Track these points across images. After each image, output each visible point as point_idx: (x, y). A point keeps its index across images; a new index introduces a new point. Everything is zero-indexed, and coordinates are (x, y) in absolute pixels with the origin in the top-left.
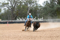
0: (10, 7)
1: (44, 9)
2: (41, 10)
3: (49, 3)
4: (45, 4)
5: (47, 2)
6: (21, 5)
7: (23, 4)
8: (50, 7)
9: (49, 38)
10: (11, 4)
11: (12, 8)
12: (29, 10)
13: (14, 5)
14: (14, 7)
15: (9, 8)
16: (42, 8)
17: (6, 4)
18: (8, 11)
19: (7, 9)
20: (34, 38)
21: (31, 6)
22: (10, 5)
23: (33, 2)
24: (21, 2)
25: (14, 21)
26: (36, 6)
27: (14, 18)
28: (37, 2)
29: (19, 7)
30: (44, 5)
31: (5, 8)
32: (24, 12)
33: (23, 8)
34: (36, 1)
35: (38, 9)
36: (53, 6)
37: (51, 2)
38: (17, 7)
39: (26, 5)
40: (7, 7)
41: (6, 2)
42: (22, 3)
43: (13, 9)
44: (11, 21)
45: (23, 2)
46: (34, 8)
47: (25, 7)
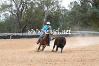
0: (15, 11)
1: (70, 14)
2: (65, 16)
3: (79, 5)
4: (73, 7)
5: (75, 2)
6: (32, 7)
7: (37, 6)
8: (80, 11)
9: (78, 62)
10: (17, 6)
11: (17, 14)
12: (46, 16)
13: (20, 9)
14: (22, 11)
15: (12, 13)
16: (67, 13)
17: (8, 6)
18: (11, 18)
19: (9, 14)
20: (54, 63)
21: (50, 9)
22: (14, 8)
23: (53, 4)
24: (32, 2)
25: (20, 34)
26: (58, 10)
27: (21, 30)
28: (60, 3)
29: (29, 12)
30: (71, 9)
31: (6, 12)
32: (37, 19)
33: (36, 13)
34: (58, 2)
35: (61, 15)
36: (85, 10)
37: (82, 4)
38: (26, 11)
39: (41, 7)
40: (10, 12)
41: (8, 3)
42: (34, 4)
43: (19, 14)
44: (15, 34)
45: (36, 3)
46: (55, 12)
47: (39, 11)
